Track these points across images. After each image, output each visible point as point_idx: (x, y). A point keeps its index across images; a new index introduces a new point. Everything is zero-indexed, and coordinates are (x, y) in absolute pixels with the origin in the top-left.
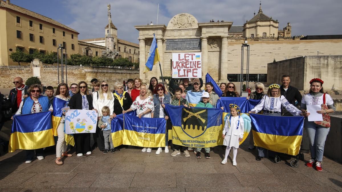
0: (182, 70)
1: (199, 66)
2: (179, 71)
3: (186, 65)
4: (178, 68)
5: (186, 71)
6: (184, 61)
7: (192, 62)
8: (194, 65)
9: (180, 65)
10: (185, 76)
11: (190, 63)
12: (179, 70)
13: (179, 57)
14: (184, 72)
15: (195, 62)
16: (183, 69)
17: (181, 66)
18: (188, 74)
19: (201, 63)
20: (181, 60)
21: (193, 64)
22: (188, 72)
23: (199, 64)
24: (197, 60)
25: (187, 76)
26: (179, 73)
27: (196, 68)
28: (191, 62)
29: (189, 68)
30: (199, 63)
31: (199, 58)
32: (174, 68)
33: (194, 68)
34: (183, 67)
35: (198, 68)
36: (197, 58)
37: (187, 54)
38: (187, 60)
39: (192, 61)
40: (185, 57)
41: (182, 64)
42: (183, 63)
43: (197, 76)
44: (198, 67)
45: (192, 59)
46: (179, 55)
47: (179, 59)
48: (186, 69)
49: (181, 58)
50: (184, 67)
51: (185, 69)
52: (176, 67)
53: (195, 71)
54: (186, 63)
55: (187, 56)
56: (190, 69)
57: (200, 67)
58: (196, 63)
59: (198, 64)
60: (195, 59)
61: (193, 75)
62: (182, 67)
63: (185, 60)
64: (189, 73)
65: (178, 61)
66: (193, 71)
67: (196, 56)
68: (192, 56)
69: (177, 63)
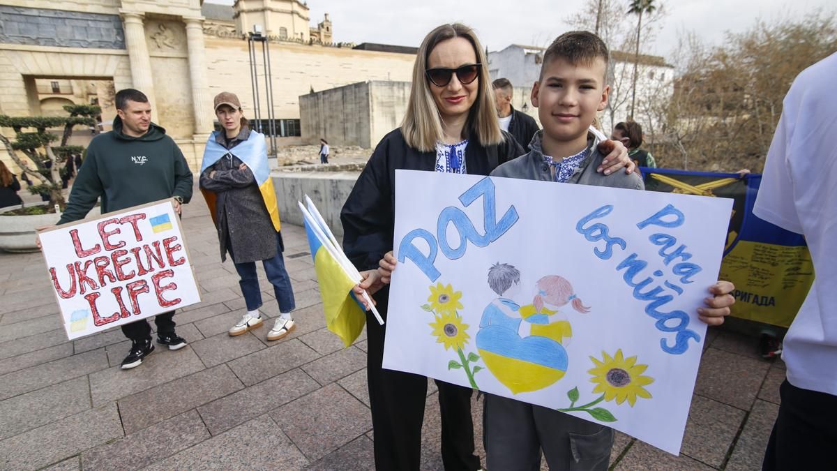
0: (106, 293)
1: (176, 256)
2: (92, 303)
3: (118, 266)
4: (82, 291)
5: (125, 294)
6: (104, 253)
7: (140, 249)
8: (153, 259)
9: (92, 273)
10: (125, 314)
11: (132, 256)
12: (92, 300)
13: (76, 241)
14: (119, 299)
15: (156, 244)
16: (110, 285)
17: (96, 278)
18: (136, 303)
19: (180, 241)
20: (89, 253)
21: (148, 257)
22: (133, 295)
23: (174, 249)
24: (160, 238)
25: (137, 311)
26: (95, 310)
27: (168, 267)
28: (136, 251)
29: (137, 278)
30: (171, 245)
31: (165, 225)
32: (65, 296)
33: (158, 269)
34: (106, 278)
35: (173, 268)
36: (156, 227)
37: (109, 222)
38: (117, 246)
39: (140, 244)
40: (104, 235)
41: (98, 268)
42: (102, 263)
43: (177, 301)
44: (172, 262)
45: (139, 237)
46: (74, 234)
47: (80, 251)
48: (123, 284)
49: (86, 246)
50: (112, 279)
51: (117, 284)
52: (73, 290)
53: (164, 282)
54: (115, 261)
55: (108, 229)
56: (143, 277)
57: (183, 261)
58: (162, 247)
59: (169, 251)
60: (151, 235)
61: (160, 299)
62: (102, 282)
63: (108, 247)
64: (141, 297)
65: (78, 259)
66: (158, 284)
67: (150, 219)
68: (135, 223)
69: (72, 269)
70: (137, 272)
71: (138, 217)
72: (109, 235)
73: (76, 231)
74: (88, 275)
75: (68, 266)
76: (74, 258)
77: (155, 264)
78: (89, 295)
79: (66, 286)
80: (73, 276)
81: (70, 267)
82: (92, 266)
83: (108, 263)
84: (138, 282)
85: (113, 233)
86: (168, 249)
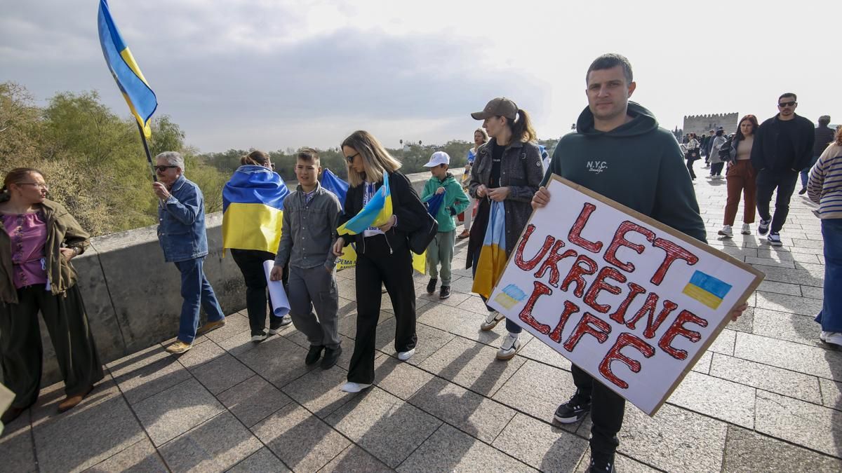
0: (558, 298)
1: (680, 342)
2: (536, 294)
3: (598, 286)
4: (538, 274)
5: (575, 319)
6: (599, 258)
7: (644, 291)
8: (645, 319)
9: (565, 266)
10: (556, 336)
11: (626, 290)
12: (540, 290)
13: (583, 219)
14: (565, 317)
15: (670, 306)
16: (569, 295)
17: (562, 277)
18: (577, 338)
20: (583, 243)
21: (643, 311)
22: (582, 328)
23: (686, 333)
24: (686, 302)
25: (570, 347)
26: (532, 302)
27: (654, 342)
28: (636, 290)
29: (605, 317)
30: (688, 326)
31: (711, 297)
32: (520, 263)
33: (639, 331)
34: (573, 285)
35: (659, 351)
36: (693, 287)
38: (619, 264)
39: (651, 288)
40: (619, 240)
41: (576, 267)
42: (584, 266)
43: (622, 384)
44: (665, 343)
45: (658, 278)
46: (588, 209)
47: (575, 234)
48: (585, 308)
49: (588, 234)
50: (578, 291)
51: (579, 302)
52: (531, 265)
53: (629, 351)
54: (601, 276)
55: (631, 236)
56: (612, 323)
57: (681, 355)
58: (672, 316)
59: (676, 329)
60: (677, 290)
61: (606, 362)
62: (565, 286)
63: (610, 256)
64: (587, 339)
65: (565, 240)
66: (621, 346)
67: (697, 272)
68: (672, 259)
69: (550, 244)
70: (613, 311)
71: (686, 255)
72: (626, 244)
73: (594, 208)
74: (559, 264)
75: (549, 237)
76: (561, 235)
77: (642, 324)
78: (541, 284)
79: (528, 255)
80: (544, 252)
81: (550, 239)
82: (572, 260)
83: (591, 273)
84: (602, 322)
85: (632, 246)
86: (679, 325)
